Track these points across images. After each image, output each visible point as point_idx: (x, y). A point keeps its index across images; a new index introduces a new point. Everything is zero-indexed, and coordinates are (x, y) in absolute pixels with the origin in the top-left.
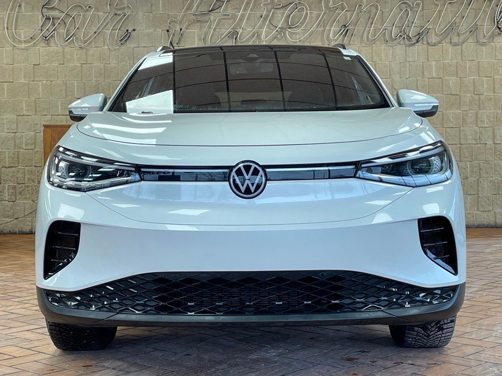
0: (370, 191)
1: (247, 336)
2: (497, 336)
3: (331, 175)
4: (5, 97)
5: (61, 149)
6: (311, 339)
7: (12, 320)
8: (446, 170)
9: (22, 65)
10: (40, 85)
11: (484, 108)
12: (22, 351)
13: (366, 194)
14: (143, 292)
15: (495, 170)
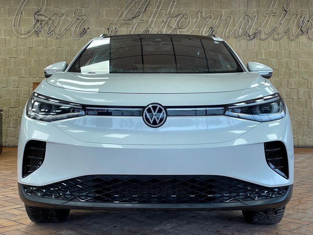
0: (232, 124)
1: (153, 215)
2: (309, 216)
3: (207, 114)
4: (12, 66)
5: (36, 95)
6: (193, 217)
7: (7, 201)
8: (282, 111)
9: (22, 48)
10: (33, 60)
11: (293, 77)
12: (9, 222)
13: (230, 126)
14: (86, 187)
15: (298, 114)
